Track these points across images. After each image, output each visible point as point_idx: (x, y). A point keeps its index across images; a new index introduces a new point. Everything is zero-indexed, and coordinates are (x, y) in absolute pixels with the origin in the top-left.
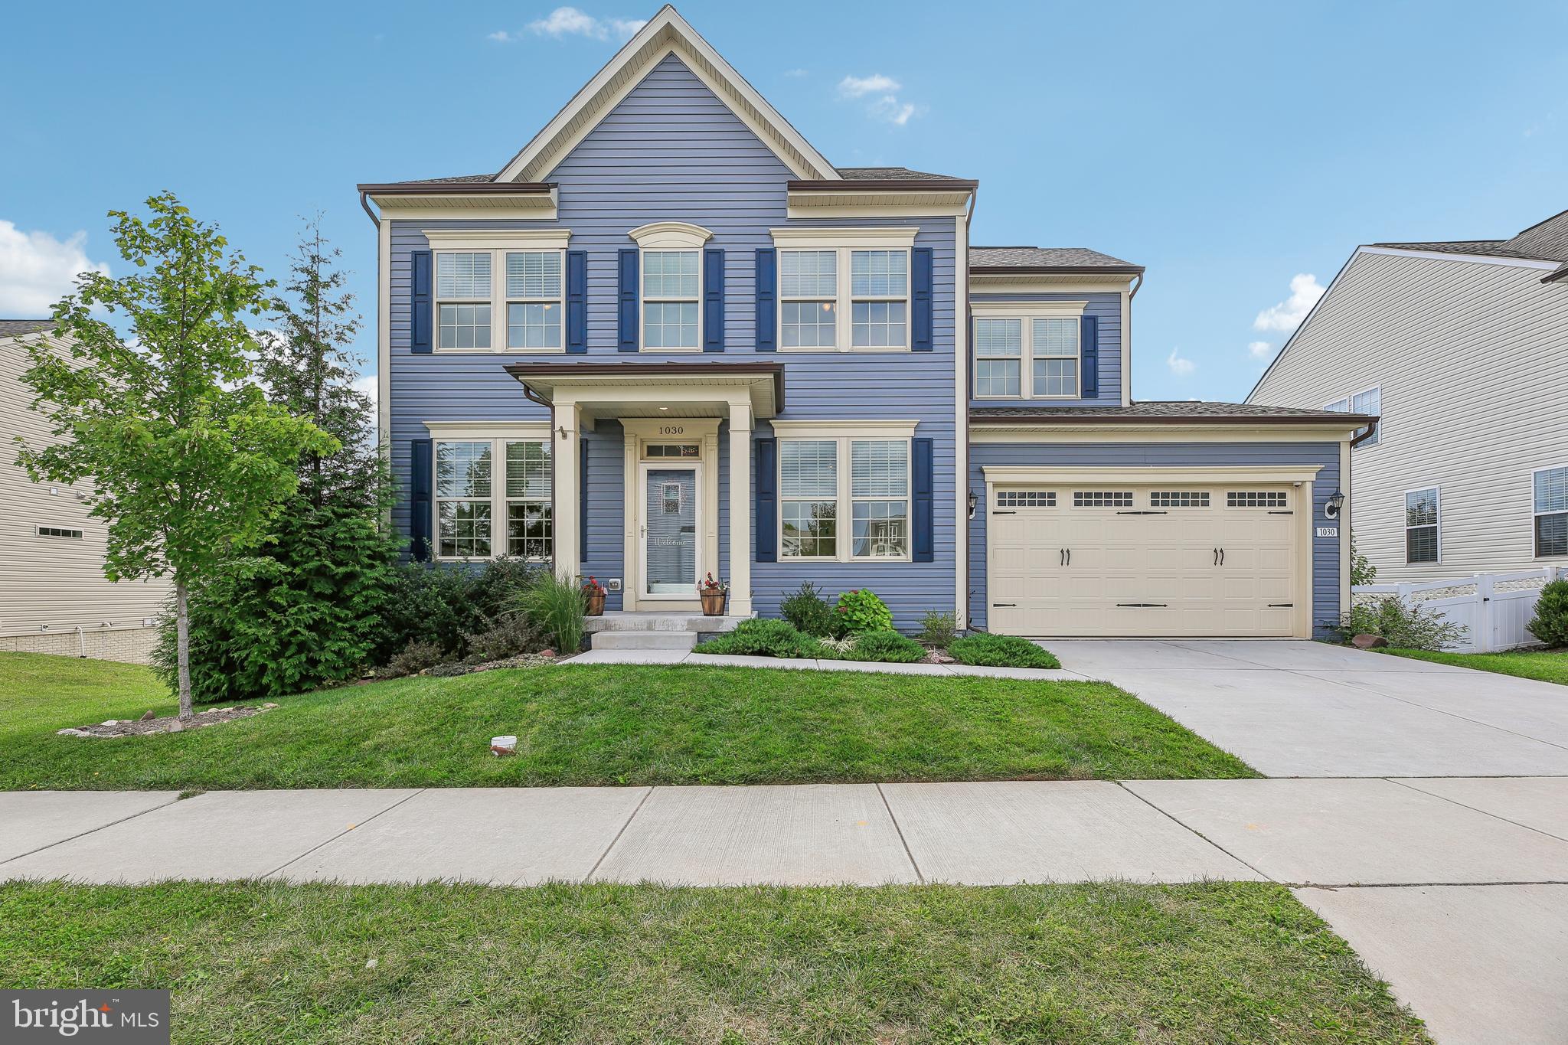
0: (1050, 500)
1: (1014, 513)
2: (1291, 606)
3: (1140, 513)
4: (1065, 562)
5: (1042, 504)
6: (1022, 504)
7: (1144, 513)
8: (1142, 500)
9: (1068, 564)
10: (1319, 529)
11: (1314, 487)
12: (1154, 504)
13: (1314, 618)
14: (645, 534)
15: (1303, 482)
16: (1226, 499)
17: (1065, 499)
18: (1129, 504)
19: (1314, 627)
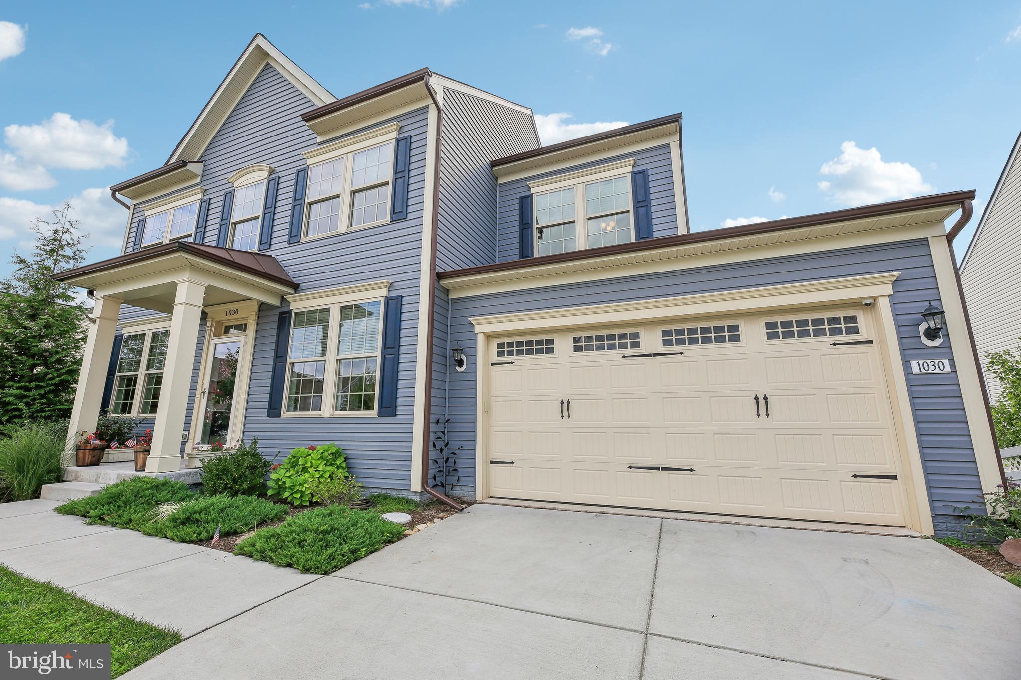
0: (547, 346)
1: (512, 363)
2: (895, 477)
3: (649, 355)
4: (566, 414)
5: (540, 351)
6: (520, 352)
7: (655, 355)
8: (651, 341)
9: (569, 417)
10: (914, 363)
11: (893, 304)
12: (666, 343)
13: (932, 501)
14: (206, 395)
15: (875, 299)
16: (763, 331)
17: (563, 345)
18: (636, 345)
19: (935, 516)
